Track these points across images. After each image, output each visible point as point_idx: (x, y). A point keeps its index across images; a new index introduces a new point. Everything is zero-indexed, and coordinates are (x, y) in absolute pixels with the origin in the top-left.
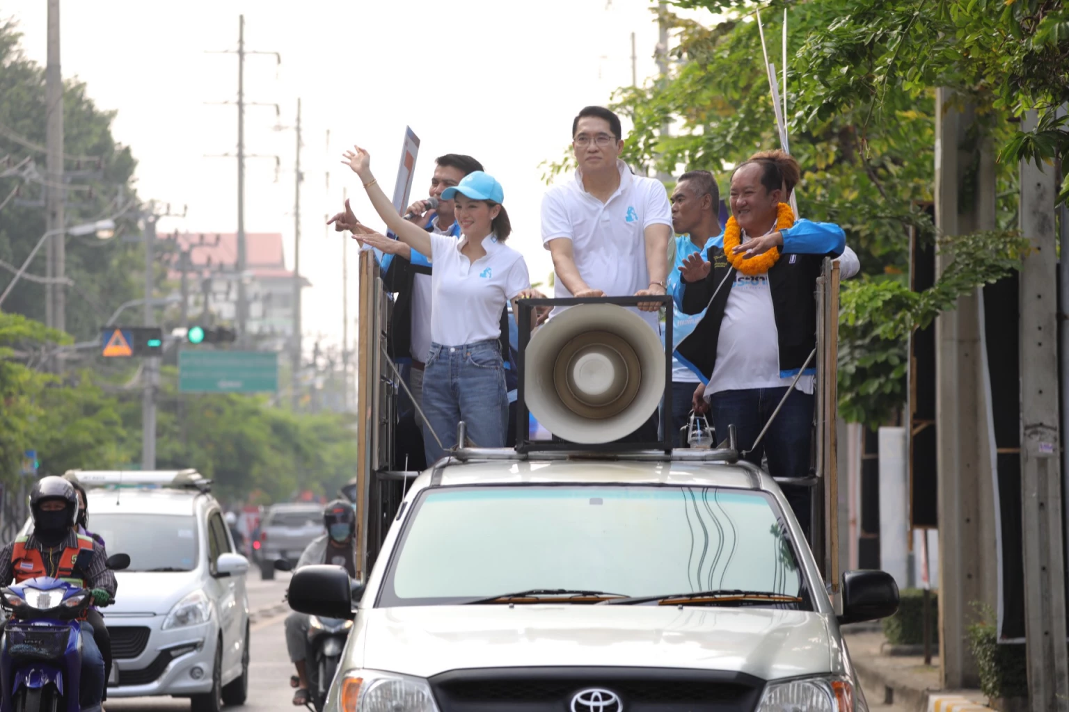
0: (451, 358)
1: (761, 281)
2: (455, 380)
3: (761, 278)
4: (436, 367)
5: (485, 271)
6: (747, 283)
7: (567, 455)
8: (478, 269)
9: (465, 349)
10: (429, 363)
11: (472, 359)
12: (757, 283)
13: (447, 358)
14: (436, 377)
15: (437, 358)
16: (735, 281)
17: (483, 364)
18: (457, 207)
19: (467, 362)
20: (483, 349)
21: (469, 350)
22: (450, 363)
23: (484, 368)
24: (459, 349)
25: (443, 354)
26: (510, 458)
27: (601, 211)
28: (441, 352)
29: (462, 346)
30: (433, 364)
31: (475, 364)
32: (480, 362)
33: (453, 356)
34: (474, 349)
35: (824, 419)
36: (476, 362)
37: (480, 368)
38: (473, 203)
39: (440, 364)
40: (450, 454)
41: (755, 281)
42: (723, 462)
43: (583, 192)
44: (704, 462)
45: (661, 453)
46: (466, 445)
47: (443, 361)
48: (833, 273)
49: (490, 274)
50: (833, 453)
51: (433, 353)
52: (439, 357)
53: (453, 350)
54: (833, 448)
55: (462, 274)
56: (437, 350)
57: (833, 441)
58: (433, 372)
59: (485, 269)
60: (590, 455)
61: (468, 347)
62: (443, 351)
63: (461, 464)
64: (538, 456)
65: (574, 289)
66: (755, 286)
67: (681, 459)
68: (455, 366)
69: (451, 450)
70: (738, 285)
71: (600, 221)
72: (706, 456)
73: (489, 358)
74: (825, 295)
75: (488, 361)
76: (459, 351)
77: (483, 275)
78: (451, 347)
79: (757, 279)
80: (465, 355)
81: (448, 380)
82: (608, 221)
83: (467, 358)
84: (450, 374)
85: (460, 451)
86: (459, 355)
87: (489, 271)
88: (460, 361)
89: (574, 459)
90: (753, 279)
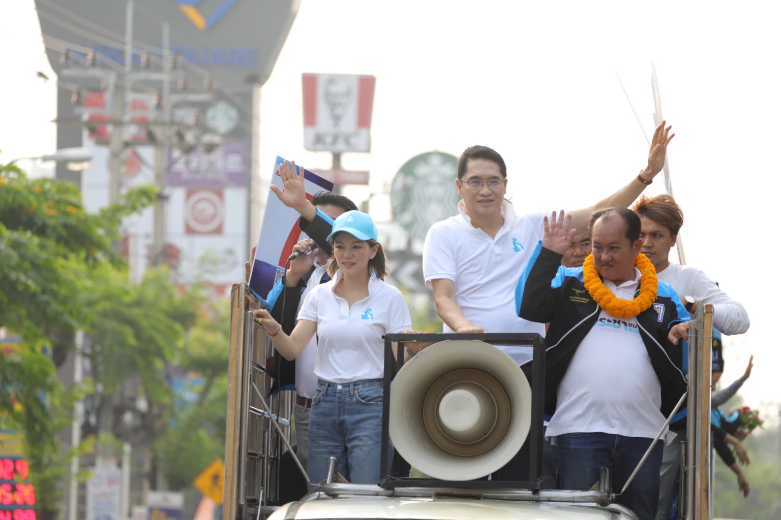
0: (338, 395)
1: (623, 325)
2: (342, 418)
3: (623, 322)
4: (322, 404)
5: (366, 312)
6: (608, 325)
7: (433, 493)
8: (358, 311)
9: (352, 386)
10: (315, 400)
11: (359, 396)
12: (619, 327)
13: (334, 396)
14: (324, 414)
15: (323, 395)
16: (597, 320)
17: (370, 400)
18: (337, 247)
19: (354, 399)
20: (370, 386)
21: (356, 387)
22: (337, 400)
23: (371, 404)
24: (345, 387)
25: (330, 392)
26: (377, 494)
27: (492, 246)
28: (327, 389)
29: (349, 383)
30: (319, 401)
31: (362, 401)
32: (367, 399)
33: (340, 393)
34: (361, 386)
35: (694, 464)
36: (363, 399)
37: (366, 404)
38: (356, 243)
39: (326, 401)
40: (319, 490)
41: (617, 324)
42: (594, 504)
43: (472, 228)
44: (572, 504)
45: (528, 493)
46: (335, 480)
47: (330, 399)
48: (705, 316)
49: (372, 315)
50: (704, 498)
51: (320, 391)
52: (327, 395)
53: (340, 387)
54: (704, 494)
55: (342, 317)
56: (325, 388)
57: (704, 487)
58: (320, 410)
59: (365, 310)
60: (456, 493)
61: (355, 384)
62: (330, 388)
63: (329, 499)
64: (405, 493)
65: (456, 325)
66: (616, 329)
67: (549, 500)
68: (342, 403)
69: (319, 485)
70: (599, 325)
71: (493, 256)
72: (573, 497)
73: (376, 395)
74: (696, 338)
75: (375, 398)
76: (347, 389)
77: (364, 317)
78: (337, 384)
79: (619, 322)
80: (352, 393)
81: (335, 418)
82: (499, 255)
83: (354, 395)
84: (337, 411)
85: (328, 486)
86: (346, 392)
87: (370, 312)
88: (348, 399)
89: (439, 496)
90: (615, 321)
